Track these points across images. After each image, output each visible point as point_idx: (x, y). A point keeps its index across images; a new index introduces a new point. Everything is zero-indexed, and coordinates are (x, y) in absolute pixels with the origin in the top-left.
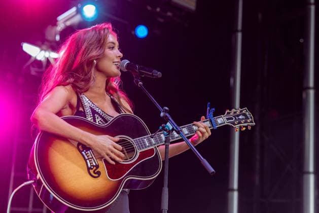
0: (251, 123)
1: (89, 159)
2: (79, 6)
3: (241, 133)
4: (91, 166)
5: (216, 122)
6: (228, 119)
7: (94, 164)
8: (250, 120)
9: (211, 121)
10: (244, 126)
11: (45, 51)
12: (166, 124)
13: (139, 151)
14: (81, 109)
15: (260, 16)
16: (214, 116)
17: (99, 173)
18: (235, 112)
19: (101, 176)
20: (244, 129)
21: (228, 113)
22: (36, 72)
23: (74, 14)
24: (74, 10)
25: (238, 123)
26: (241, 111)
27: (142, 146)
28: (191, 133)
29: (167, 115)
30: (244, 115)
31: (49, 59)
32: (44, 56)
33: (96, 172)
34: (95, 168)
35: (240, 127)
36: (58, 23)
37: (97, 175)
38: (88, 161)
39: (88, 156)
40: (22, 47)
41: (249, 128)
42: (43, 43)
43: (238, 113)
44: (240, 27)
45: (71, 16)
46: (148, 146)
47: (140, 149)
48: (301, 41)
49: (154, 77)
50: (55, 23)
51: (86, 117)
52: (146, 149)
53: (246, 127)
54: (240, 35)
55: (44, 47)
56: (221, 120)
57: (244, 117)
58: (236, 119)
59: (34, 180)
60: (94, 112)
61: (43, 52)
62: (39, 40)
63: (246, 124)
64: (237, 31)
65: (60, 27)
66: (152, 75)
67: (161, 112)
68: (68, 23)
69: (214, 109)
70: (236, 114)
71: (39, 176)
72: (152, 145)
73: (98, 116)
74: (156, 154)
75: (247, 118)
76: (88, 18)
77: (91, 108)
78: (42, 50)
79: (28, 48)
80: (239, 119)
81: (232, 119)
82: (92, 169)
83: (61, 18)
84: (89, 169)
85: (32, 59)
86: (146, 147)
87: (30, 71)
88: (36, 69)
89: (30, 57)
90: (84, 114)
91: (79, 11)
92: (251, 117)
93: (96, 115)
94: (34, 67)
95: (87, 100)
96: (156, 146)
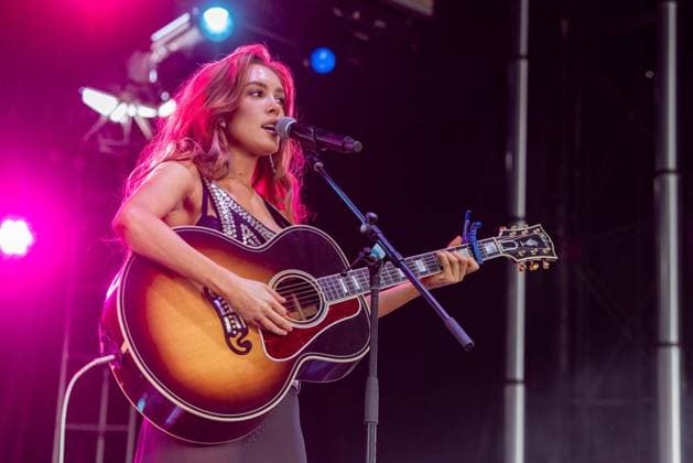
0: (549, 256)
1: (227, 315)
2: (196, 11)
3: (529, 275)
4: (233, 330)
5: (482, 250)
6: (505, 245)
7: (239, 327)
8: (549, 249)
9: (472, 248)
10: (535, 262)
11: (128, 103)
12: (372, 247)
13: (328, 304)
14: (211, 212)
15: (564, 25)
16: (478, 238)
17: (248, 346)
18: (519, 233)
19: (252, 350)
20: (536, 267)
21: (506, 234)
22: (111, 147)
23: (186, 26)
24: (184, 19)
25: (525, 255)
26: (530, 231)
27: (334, 293)
28: (432, 271)
29: (374, 228)
30: (536, 238)
31: (136, 119)
32: (127, 115)
33: (242, 341)
34: (240, 334)
35: (528, 263)
36: (153, 46)
37: (244, 349)
38: (226, 320)
39: (226, 310)
40: (80, 96)
41: (546, 265)
42: (123, 88)
43: (524, 234)
44: (523, 49)
45: (179, 31)
46: (347, 294)
47: (331, 299)
48: (649, 75)
49: (347, 152)
50: (146, 46)
51: (221, 229)
52: (343, 300)
53: (540, 263)
54: (523, 66)
55: (126, 95)
56: (492, 247)
57: (536, 243)
58: (520, 245)
59: (116, 354)
60: (238, 220)
61: (123, 106)
62: (114, 82)
63: (538, 258)
64: (519, 57)
65: (158, 54)
66: (343, 148)
67: (361, 224)
68: (174, 47)
69: (478, 223)
70: (520, 237)
71: (126, 346)
72: (354, 293)
73: (246, 228)
74: (363, 310)
75: (541, 245)
76: (214, 35)
77: (232, 211)
78: (121, 101)
79: (93, 98)
80: (526, 246)
81: (513, 245)
82: (234, 336)
83: (159, 36)
84: (228, 336)
85: (103, 120)
86: (342, 296)
87: (98, 145)
88: (111, 142)
89: (97, 115)
90: (217, 223)
91: (195, 22)
92: (550, 244)
93: (242, 226)
94: (105, 137)
95: (224, 195)
96: (362, 294)
